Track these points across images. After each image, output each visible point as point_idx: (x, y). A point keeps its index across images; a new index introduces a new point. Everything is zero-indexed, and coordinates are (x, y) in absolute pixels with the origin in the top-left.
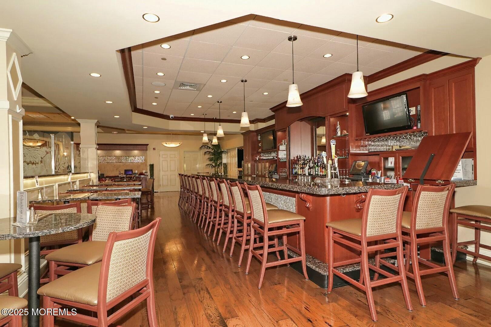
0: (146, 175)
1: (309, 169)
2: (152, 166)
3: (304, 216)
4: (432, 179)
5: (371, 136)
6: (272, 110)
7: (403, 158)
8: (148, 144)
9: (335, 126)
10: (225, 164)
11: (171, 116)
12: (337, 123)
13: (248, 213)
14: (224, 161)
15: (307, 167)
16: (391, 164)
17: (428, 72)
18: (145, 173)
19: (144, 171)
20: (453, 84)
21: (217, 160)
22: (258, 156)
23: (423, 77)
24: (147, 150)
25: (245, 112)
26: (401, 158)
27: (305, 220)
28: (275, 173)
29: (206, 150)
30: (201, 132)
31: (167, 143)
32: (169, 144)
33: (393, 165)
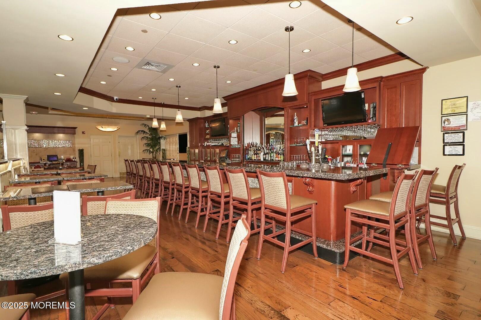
0: (75, 161)
1: (264, 155)
2: (81, 152)
3: (315, 200)
4: (394, 164)
5: (328, 127)
6: (225, 98)
7: (360, 146)
8: (76, 128)
9: (293, 117)
10: (164, 150)
11: (115, 98)
12: (295, 114)
13: (252, 200)
14: (163, 147)
15: (262, 153)
16: (350, 151)
17: (384, 75)
18: (73, 158)
19: (72, 157)
20: (404, 86)
21: (155, 146)
22: (206, 143)
23: (380, 79)
24: (75, 133)
25: (217, 98)
26: (359, 145)
27: (316, 204)
28: (226, 158)
29: (143, 135)
30: (147, 116)
31: (103, 126)
32: (105, 128)
33: (351, 152)
